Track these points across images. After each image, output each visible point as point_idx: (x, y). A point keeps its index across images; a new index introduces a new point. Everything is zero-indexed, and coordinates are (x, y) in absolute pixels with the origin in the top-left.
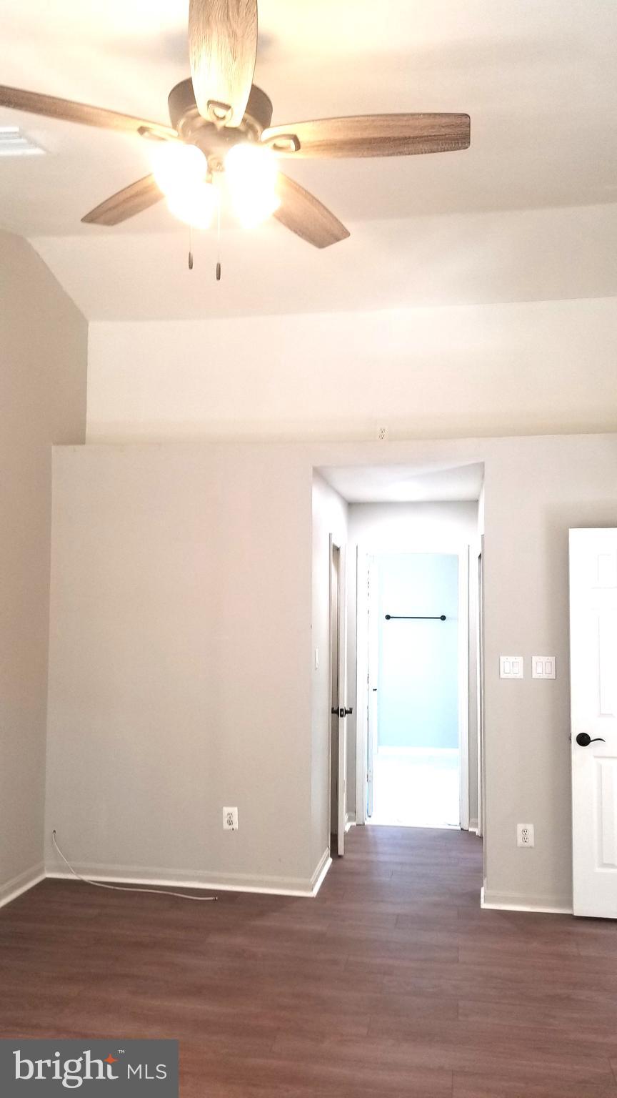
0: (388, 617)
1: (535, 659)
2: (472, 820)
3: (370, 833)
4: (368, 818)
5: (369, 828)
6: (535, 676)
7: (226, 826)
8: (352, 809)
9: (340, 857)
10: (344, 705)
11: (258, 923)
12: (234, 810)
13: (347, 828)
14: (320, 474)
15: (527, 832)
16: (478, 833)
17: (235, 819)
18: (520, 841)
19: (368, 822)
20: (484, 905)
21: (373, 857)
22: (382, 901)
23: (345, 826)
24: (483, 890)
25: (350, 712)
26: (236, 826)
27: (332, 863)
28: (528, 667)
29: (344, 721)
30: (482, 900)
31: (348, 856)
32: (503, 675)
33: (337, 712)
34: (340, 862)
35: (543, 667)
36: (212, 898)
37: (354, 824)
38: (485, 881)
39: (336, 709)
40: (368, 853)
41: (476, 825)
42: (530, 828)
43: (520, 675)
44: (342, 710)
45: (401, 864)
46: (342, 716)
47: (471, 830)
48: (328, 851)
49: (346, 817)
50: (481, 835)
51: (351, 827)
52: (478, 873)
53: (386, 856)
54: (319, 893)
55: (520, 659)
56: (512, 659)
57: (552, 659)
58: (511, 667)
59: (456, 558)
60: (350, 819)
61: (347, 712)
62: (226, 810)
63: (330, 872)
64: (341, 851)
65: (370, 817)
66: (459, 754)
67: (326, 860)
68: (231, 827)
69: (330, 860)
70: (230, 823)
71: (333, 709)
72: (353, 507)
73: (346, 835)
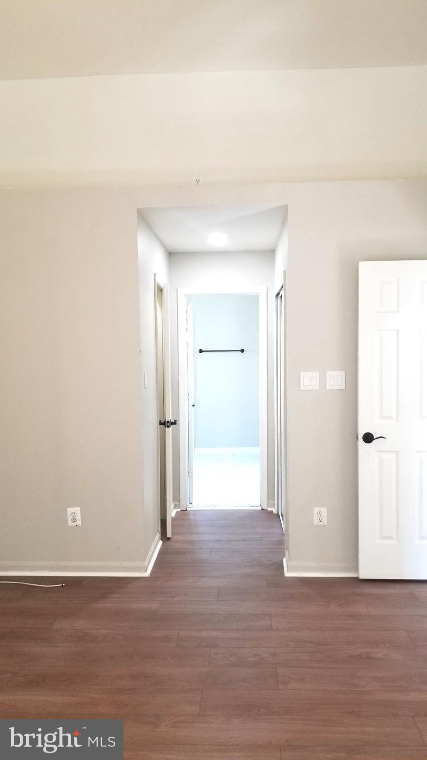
0: (201, 351)
1: (329, 373)
2: (271, 502)
3: (192, 517)
4: (190, 505)
5: (190, 512)
6: (328, 387)
7: (70, 523)
8: (177, 499)
9: (169, 539)
10: (169, 418)
11: (100, 605)
12: (77, 510)
13: (173, 514)
14: (144, 217)
15: (321, 515)
16: (275, 511)
17: (78, 517)
18: (316, 522)
19: (190, 508)
20: (287, 574)
21: (195, 538)
22: (204, 576)
23: (172, 513)
24: (284, 560)
25: (175, 423)
26: (79, 523)
27: (163, 545)
28: (323, 380)
29: (169, 431)
30: (285, 570)
31: (175, 538)
32: (302, 388)
33: (164, 424)
34: (168, 543)
35: (336, 380)
36: (60, 585)
37: (179, 510)
38: (286, 553)
39: (162, 421)
40: (191, 534)
41: (273, 506)
42: (324, 511)
43: (317, 388)
44: (168, 422)
45: (218, 541)
46: (168, 427)
47: (269, 509)
48: (158, 535)
49: (173, 505)
50: (278, 513)
51: (177, 512)
52: (280, 545)
53: (205, 535)
54: (152, 573)
55: (316, 375)
56: (310, 374)
57: (343, 373)
58: (309, 380)
59: (256, 297)
60: (175, 507)
61: (172, 424)
62: (70, 510)
63: (161, 553)
64: (169, 535)
65: (191, 503)
66: (259, 451)
67: (158, 543)
68: (75, 524)
69: (161, 542)
70: (74, 520)
71: (160, 421)
72: (172, 255)
73: (173, 519)
